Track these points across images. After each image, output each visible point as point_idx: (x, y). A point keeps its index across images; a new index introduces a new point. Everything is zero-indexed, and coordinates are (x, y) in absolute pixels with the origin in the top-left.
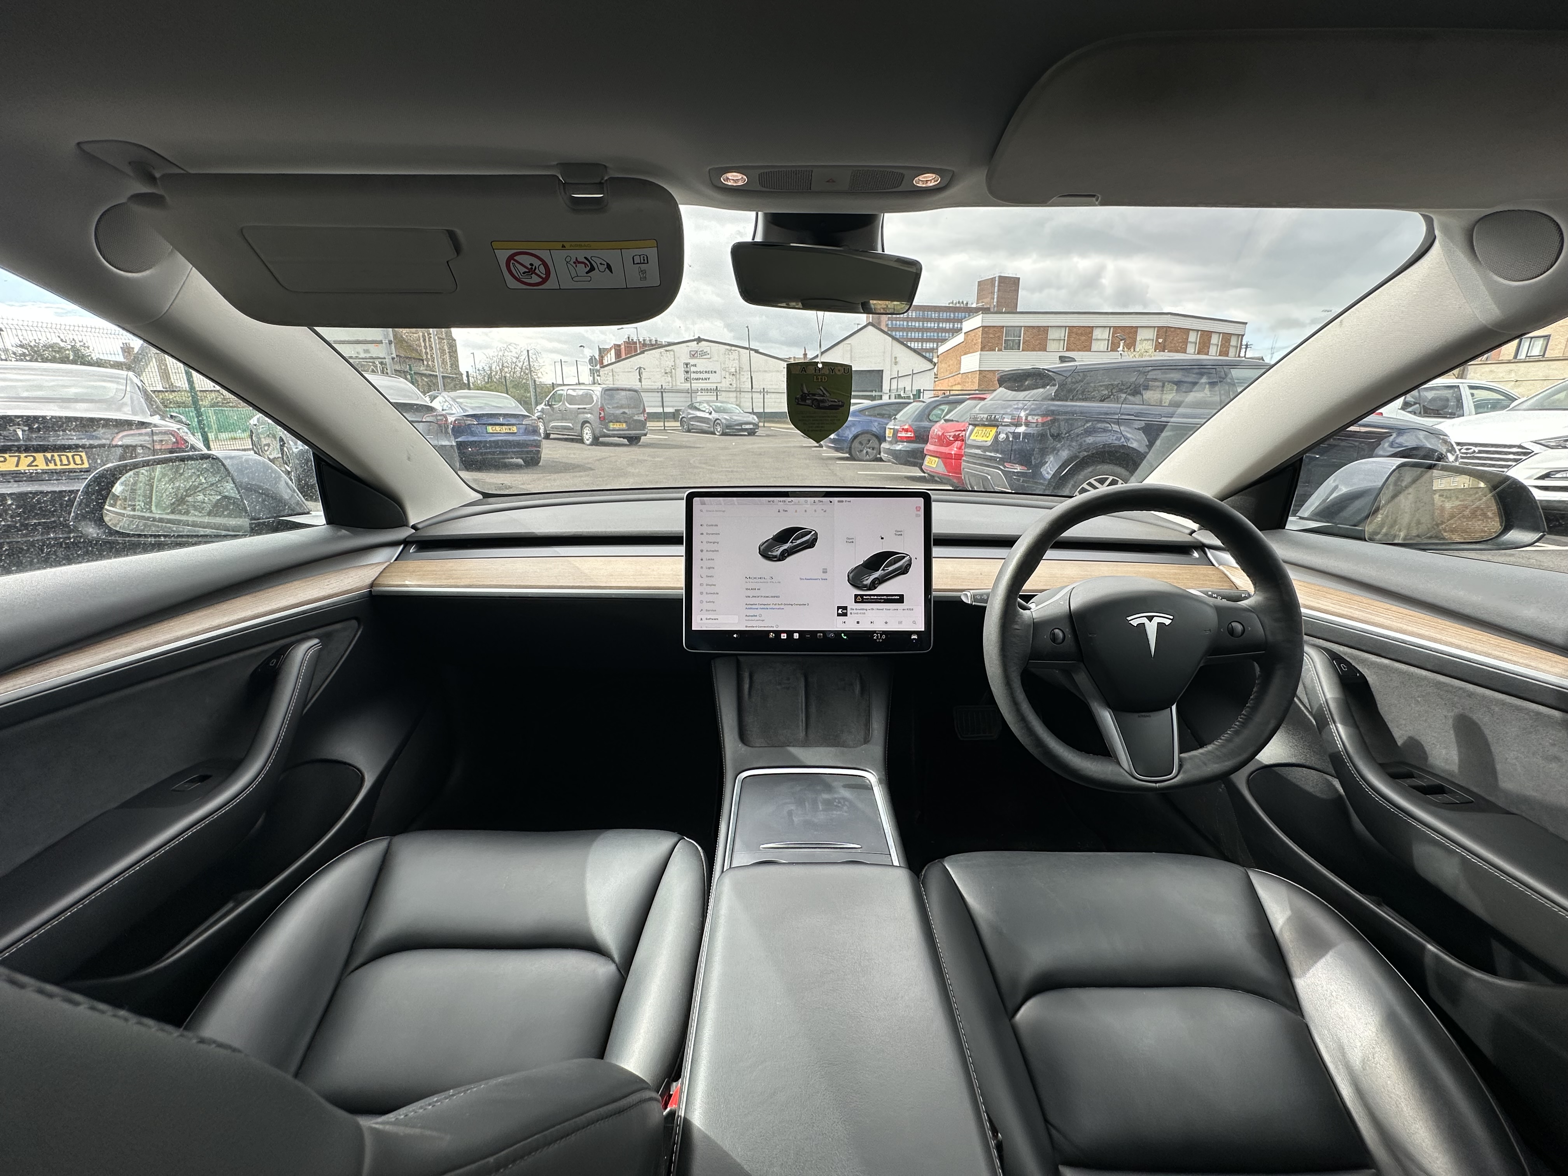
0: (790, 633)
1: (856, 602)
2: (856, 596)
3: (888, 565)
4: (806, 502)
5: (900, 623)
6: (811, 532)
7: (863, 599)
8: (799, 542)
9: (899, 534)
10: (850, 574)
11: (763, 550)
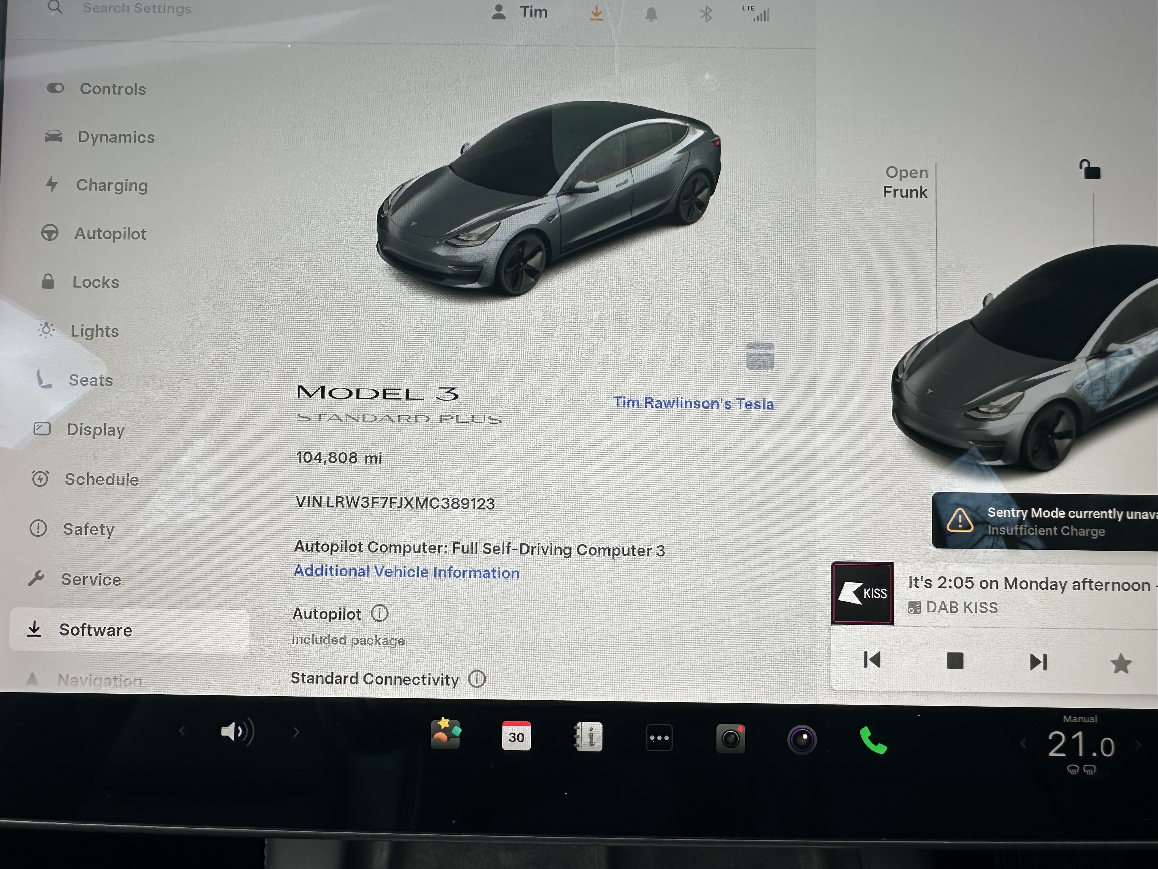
0: (555, 719)
1: (941, 539)
2: (942, 505)
7: (980, 520)
8: (609, 186)
10: (911, 372)
11: (406, 229)
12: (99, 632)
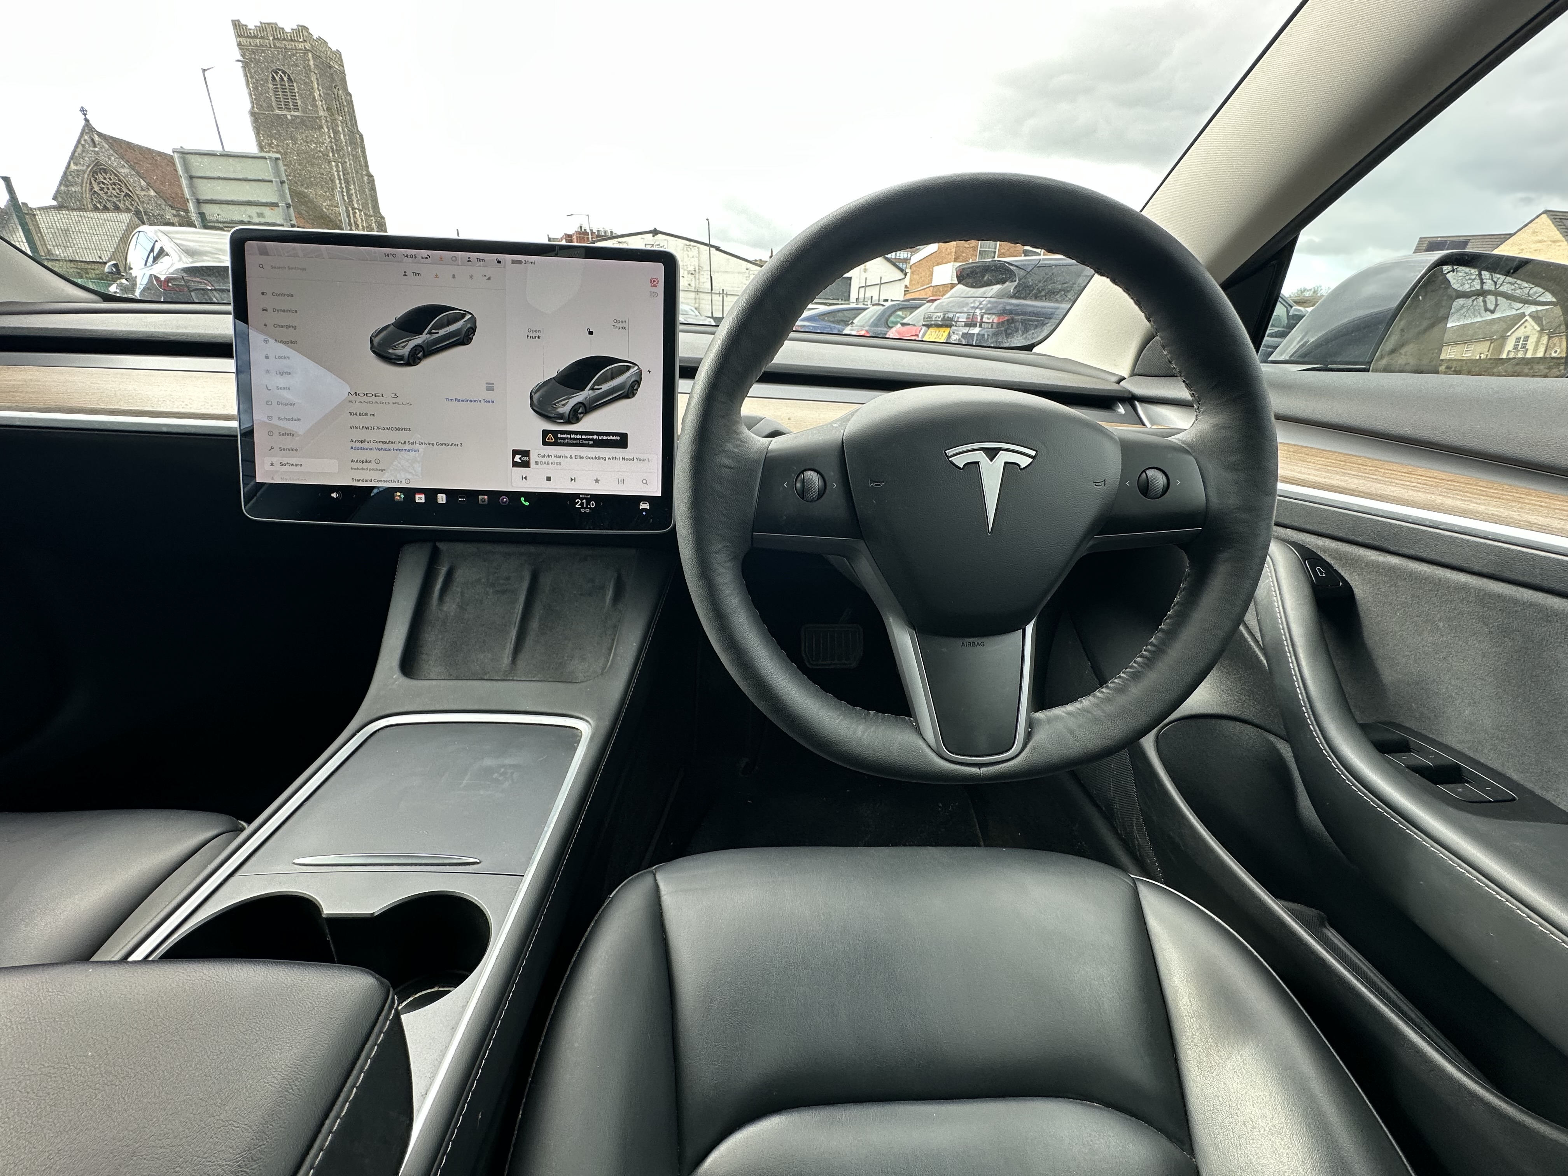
0: (431, 494)
1: (545, 443)
2: (545, 433)
3: (598, 383)
4: (454, 259)
5: (621, 481)
6: (463, 316)
7: (556, 438)
8: (442, 332)
9: (620, 325)
10: (535, 393)
11: (379, 344)
12: (292, 465)
